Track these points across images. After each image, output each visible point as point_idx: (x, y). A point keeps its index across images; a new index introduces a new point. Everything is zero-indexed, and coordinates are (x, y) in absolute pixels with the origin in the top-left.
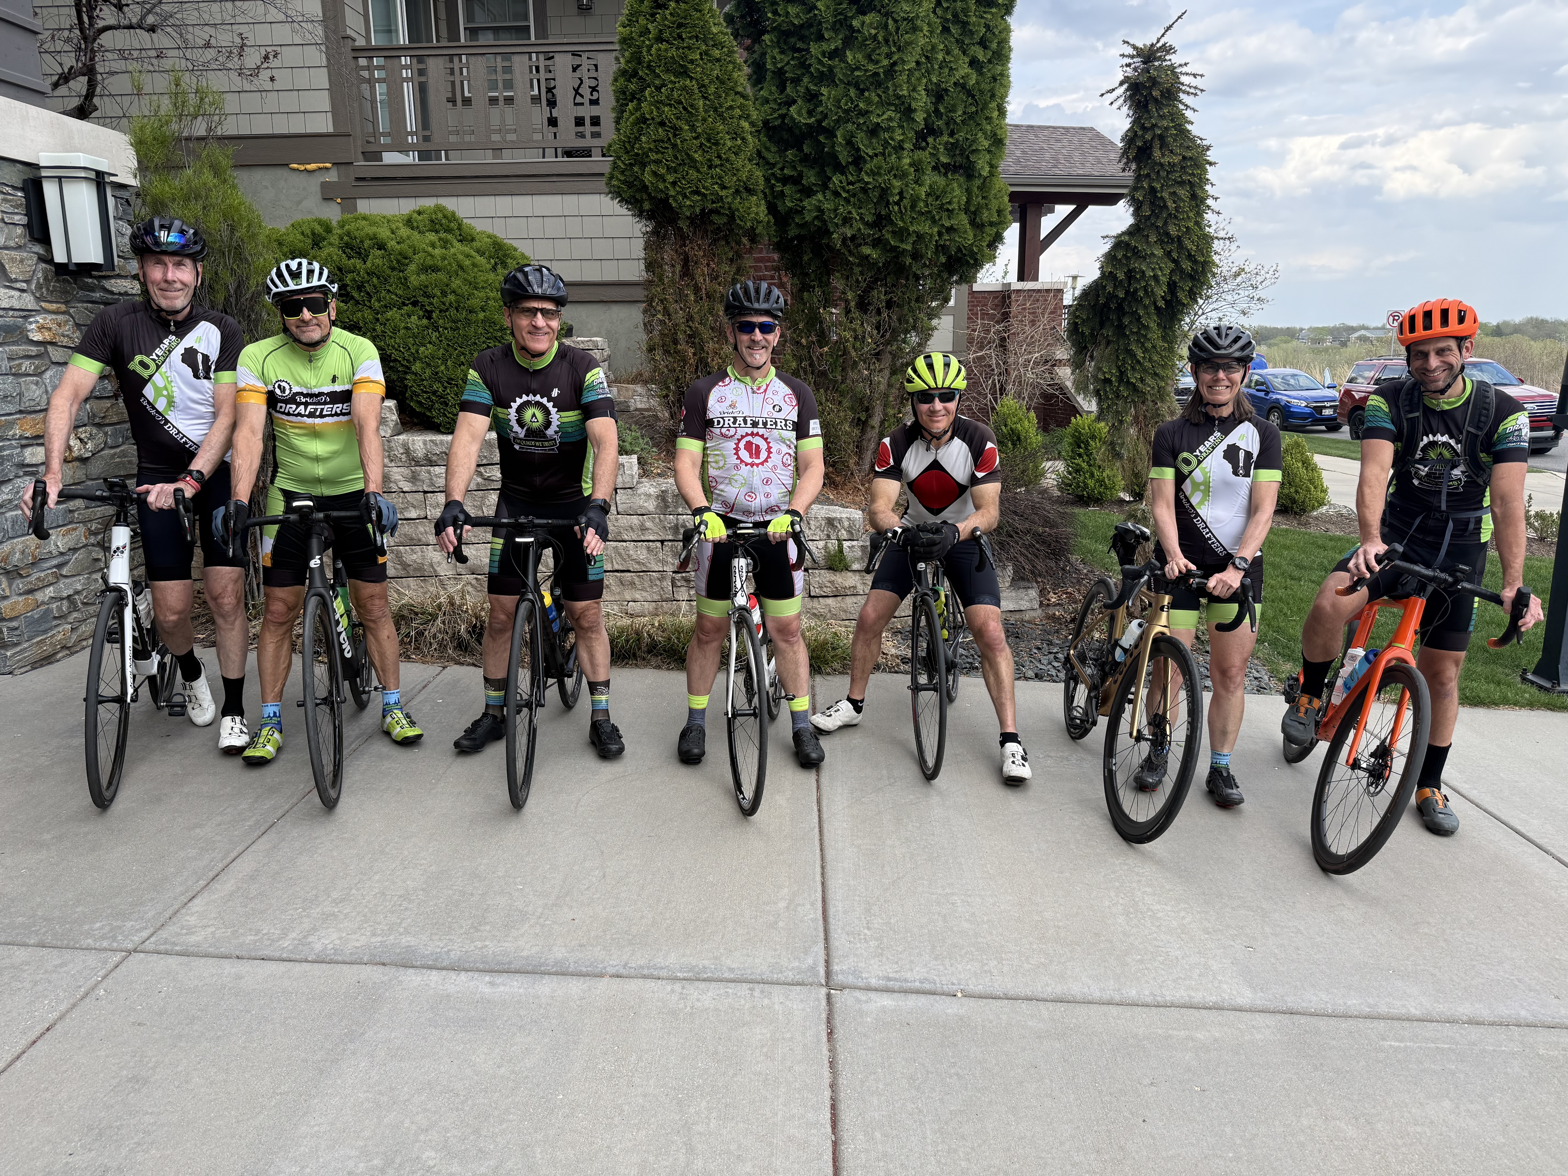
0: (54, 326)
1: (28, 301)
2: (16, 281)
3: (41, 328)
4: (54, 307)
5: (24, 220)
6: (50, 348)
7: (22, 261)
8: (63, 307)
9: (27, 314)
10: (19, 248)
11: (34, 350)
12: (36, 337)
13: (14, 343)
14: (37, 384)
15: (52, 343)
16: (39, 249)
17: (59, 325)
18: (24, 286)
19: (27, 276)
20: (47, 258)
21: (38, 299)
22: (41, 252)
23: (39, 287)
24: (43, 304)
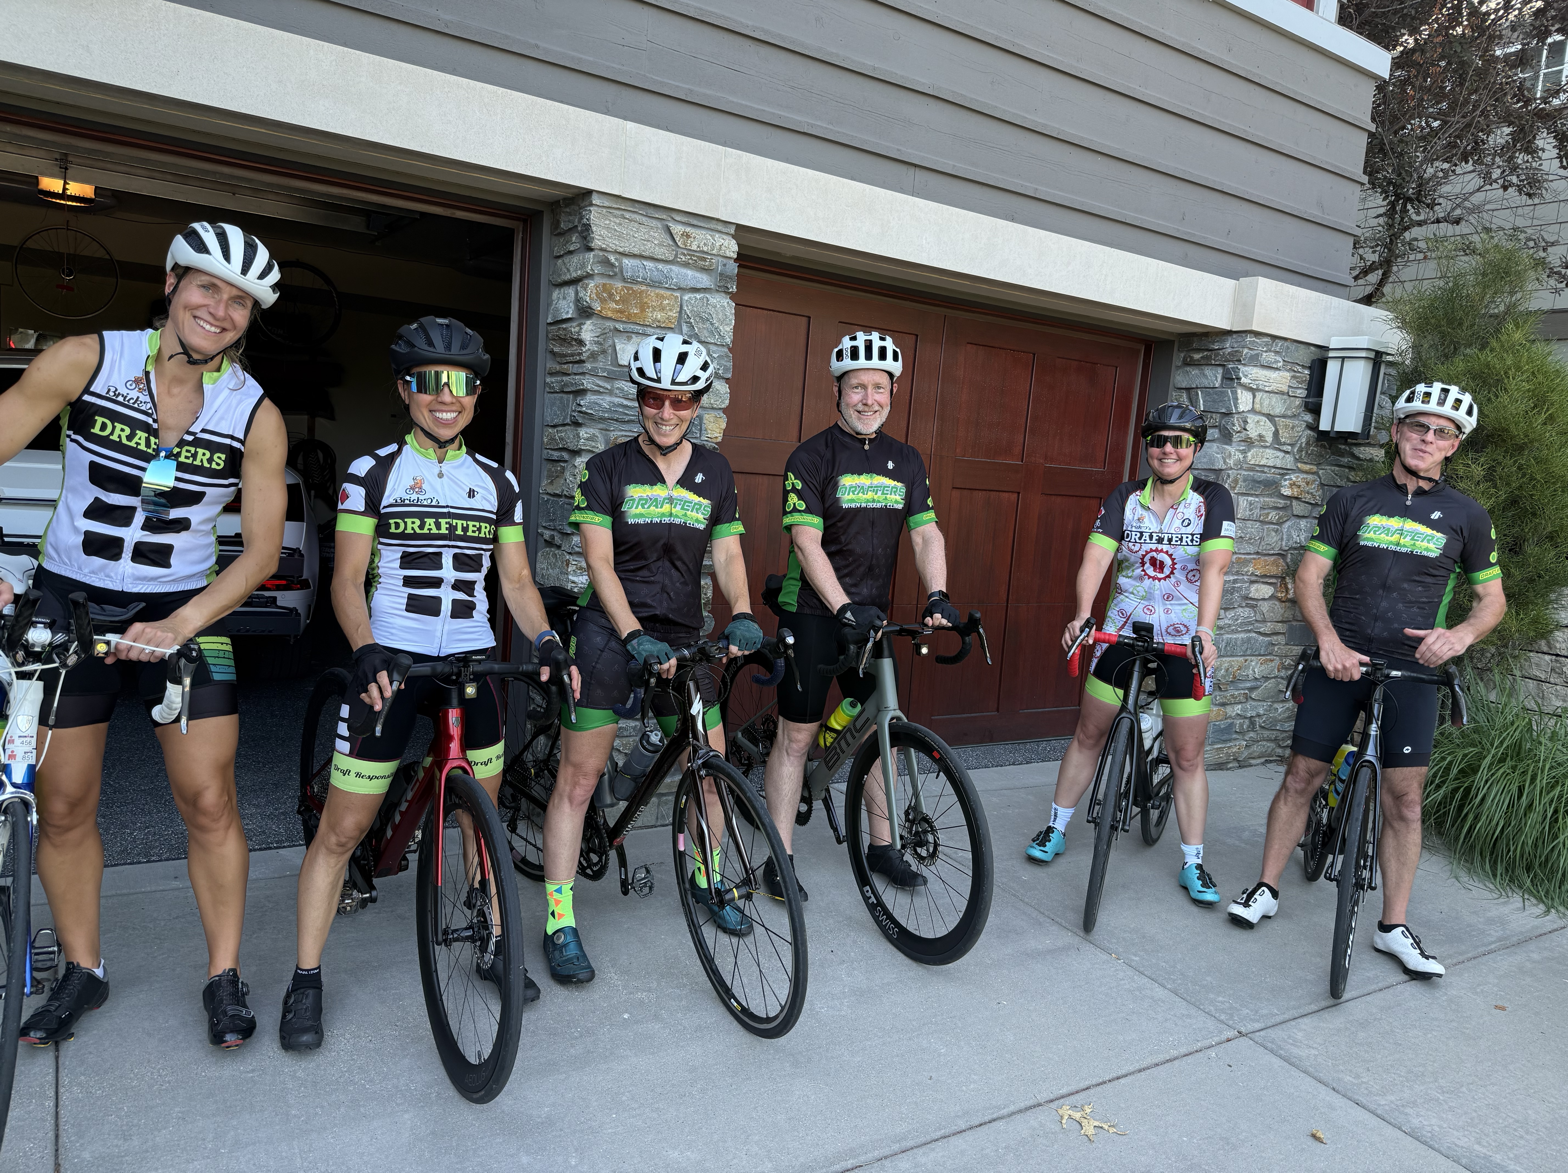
0: (1303, 484)
1: (1288, 461)
2: (1285, 444)
4: (1307, 467)
5: (1304, 393)
6: (1295, 503)
7: (1293, 428)
8: (1314, 468)
9: (1285, 472)
10: (1294, 416)
11: (1282, 502)
12: (1286, 492)
13: (1268, 496)
14: (1276, 531)
15: (1297, 498)
16: (1309, 418)
17: (1307, 483)
18: (1289, 448)
19: (1293, 441)
20: (1314, 426)
21: (1296, 460)
22: (1310, 421)
23: (1300, 450)
24: (1299, 465)
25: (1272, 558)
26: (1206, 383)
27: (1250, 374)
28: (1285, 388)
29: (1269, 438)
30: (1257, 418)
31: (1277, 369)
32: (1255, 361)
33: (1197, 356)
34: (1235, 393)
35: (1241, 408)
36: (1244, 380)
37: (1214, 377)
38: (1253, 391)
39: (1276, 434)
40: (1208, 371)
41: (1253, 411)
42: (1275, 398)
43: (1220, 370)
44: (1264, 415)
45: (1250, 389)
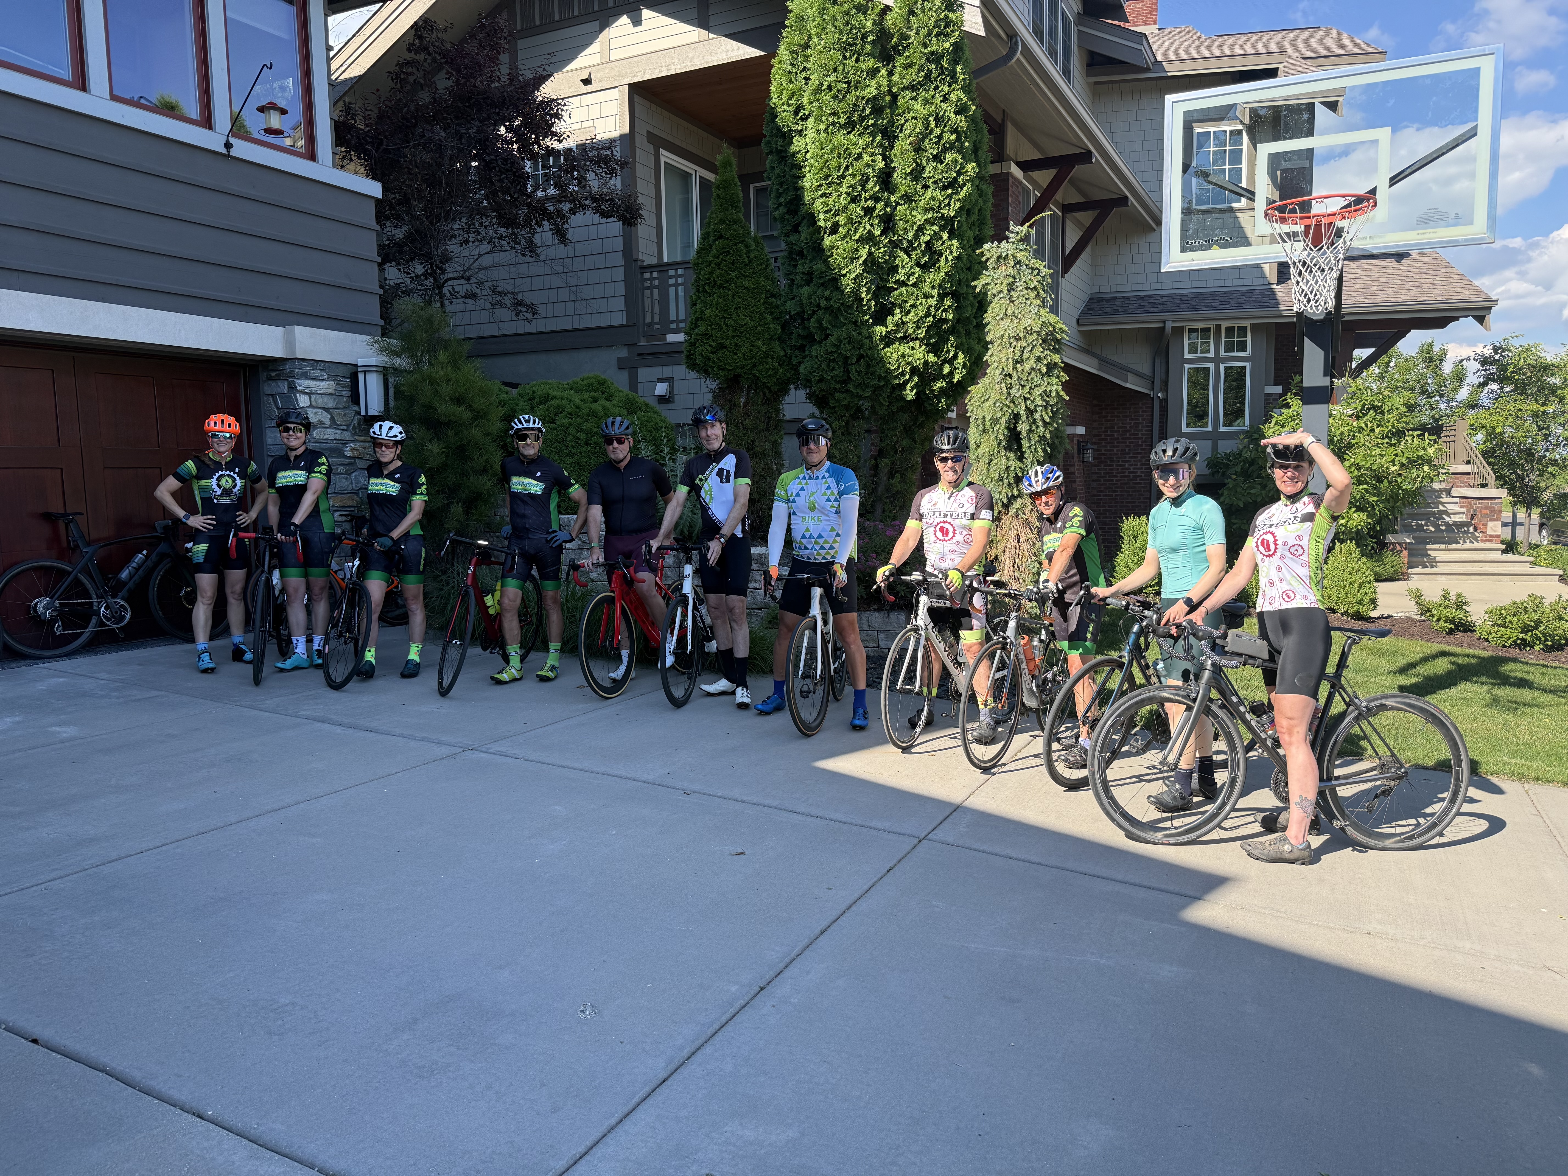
0: (361, 449)
1: (347, 435)
2: (341, 425)
3: (352, 450)
4: (362, 438)
5: (349, 393)
6: (357, 460)
7: (345, 415)
9: (345, 442)
10: (344, 408)
11: (347, 461)
12: (349, 454)
13: (335, 457)
14: (346, 478)
15: (358, 458)
16: (354, 408)
17: (365, 448)
18: (345, 427)
19: (348, 423)
20: (359, 413)
21: (353, 434)
22: (357, 409)
23: (354, 428)
24: (356, 437)
25: (348, 495)
26: (280, 391)
27: (303, 384)
28: (332, 391)
29: (327, 422)
30: (315, 410)
31: (323, 380)
32: (305, 376)
33: (273, 374)
34: (296, 396)
35: (301, 405)
36: (299, 388)
37: (284, 387)
38: (310, 394)
39: (332, 419)
40: (280, 384)
41: (311, 406)
42: (326, 398)
43: (286, 383)
44: (321, 408)
45: (306, 393)
